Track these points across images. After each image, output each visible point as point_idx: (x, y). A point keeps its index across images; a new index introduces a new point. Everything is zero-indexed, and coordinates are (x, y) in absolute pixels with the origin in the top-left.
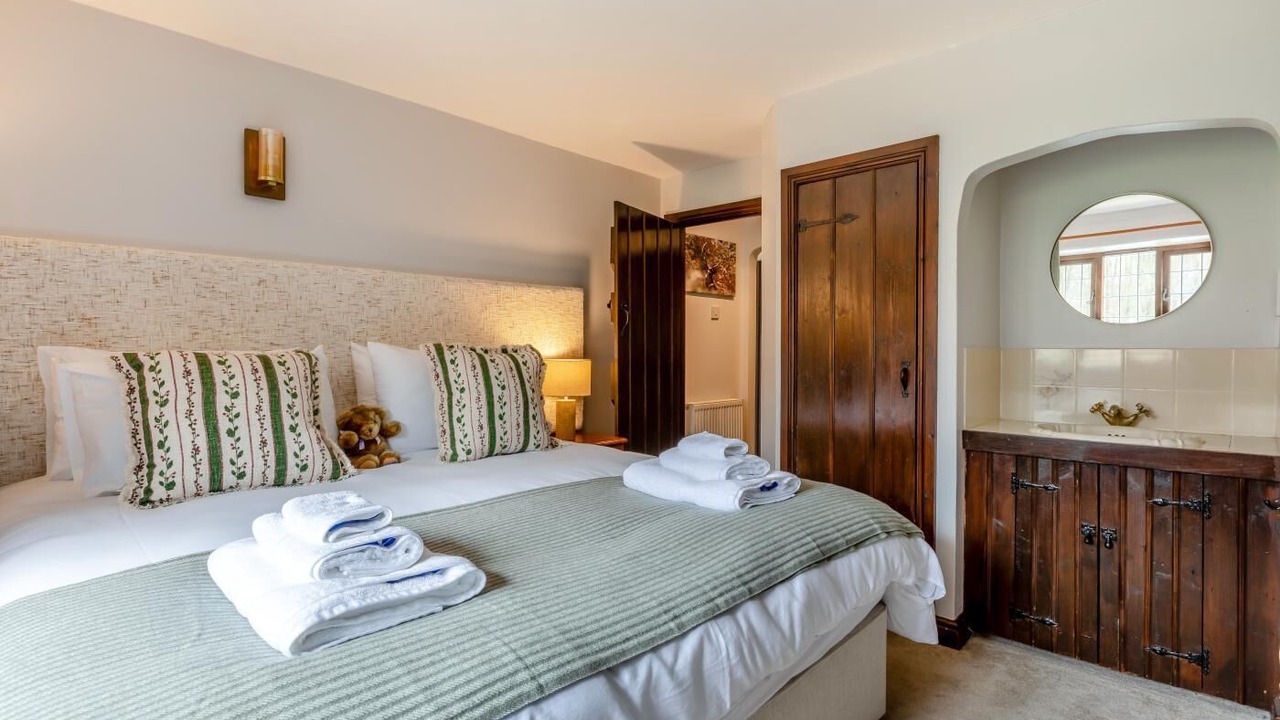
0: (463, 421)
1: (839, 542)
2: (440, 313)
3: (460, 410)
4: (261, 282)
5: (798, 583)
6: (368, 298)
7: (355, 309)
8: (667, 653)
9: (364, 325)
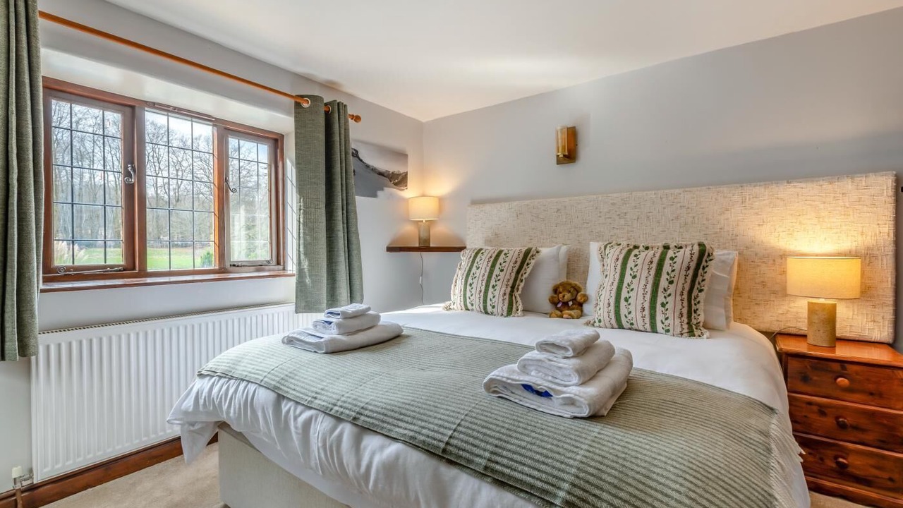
0: (630, 301)
1: (477, 460)
2: (677, 218)
3: (628, 292)
4: (558, 210)
5: (394, 448)
6: (618, 213)
7: (609, 220)
8: (300, 408)
9: (615, 231)
